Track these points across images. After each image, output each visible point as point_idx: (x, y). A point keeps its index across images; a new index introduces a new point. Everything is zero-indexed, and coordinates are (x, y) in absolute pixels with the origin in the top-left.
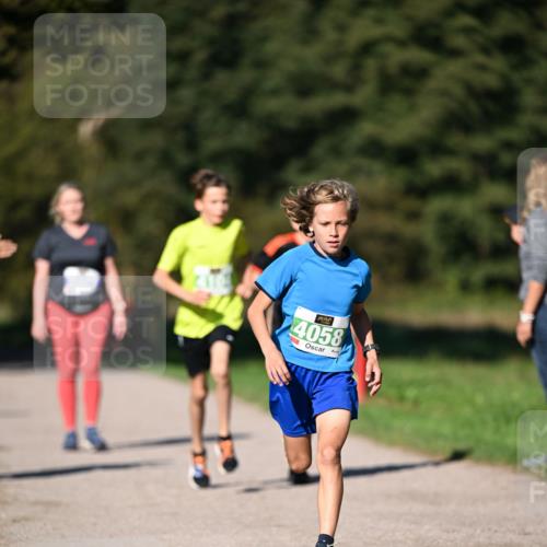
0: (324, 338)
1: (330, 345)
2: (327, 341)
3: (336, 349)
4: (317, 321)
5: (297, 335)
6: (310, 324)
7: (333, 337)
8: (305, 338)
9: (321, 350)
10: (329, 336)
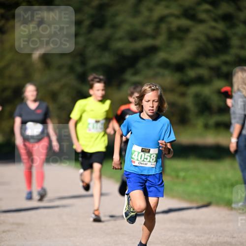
0: (147, 159)
1: (149, 161)
2: (148, 160)
3: (153, 163)
4: (142, 151)
5: (134, 159)
6: (139, 153)
7: (151, 158)
8: (137, 160)
9: (146, 164)
10: (149, 158)
